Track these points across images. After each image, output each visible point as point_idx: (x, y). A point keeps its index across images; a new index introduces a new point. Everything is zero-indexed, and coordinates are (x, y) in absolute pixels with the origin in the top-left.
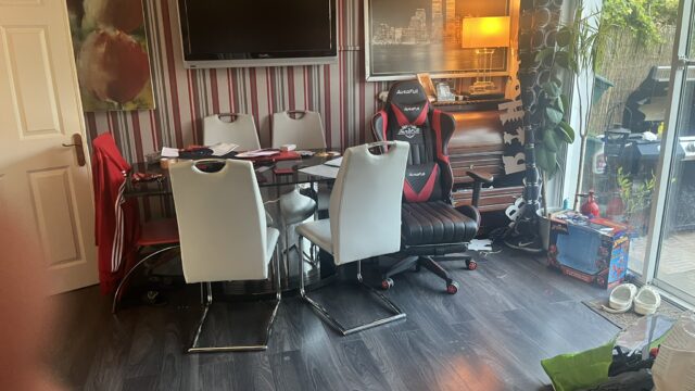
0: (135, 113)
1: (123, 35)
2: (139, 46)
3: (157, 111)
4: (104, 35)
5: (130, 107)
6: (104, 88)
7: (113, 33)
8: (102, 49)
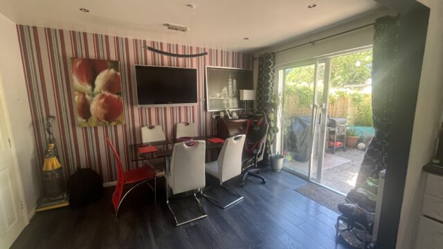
0: (115, 127)
1: (112, 95)
2: (119, 99)
3: (125, 125)
4: (103, 95)
5: (114, 123)
6: (103, 116)
7: (107, 94)
8: (103, 100)
